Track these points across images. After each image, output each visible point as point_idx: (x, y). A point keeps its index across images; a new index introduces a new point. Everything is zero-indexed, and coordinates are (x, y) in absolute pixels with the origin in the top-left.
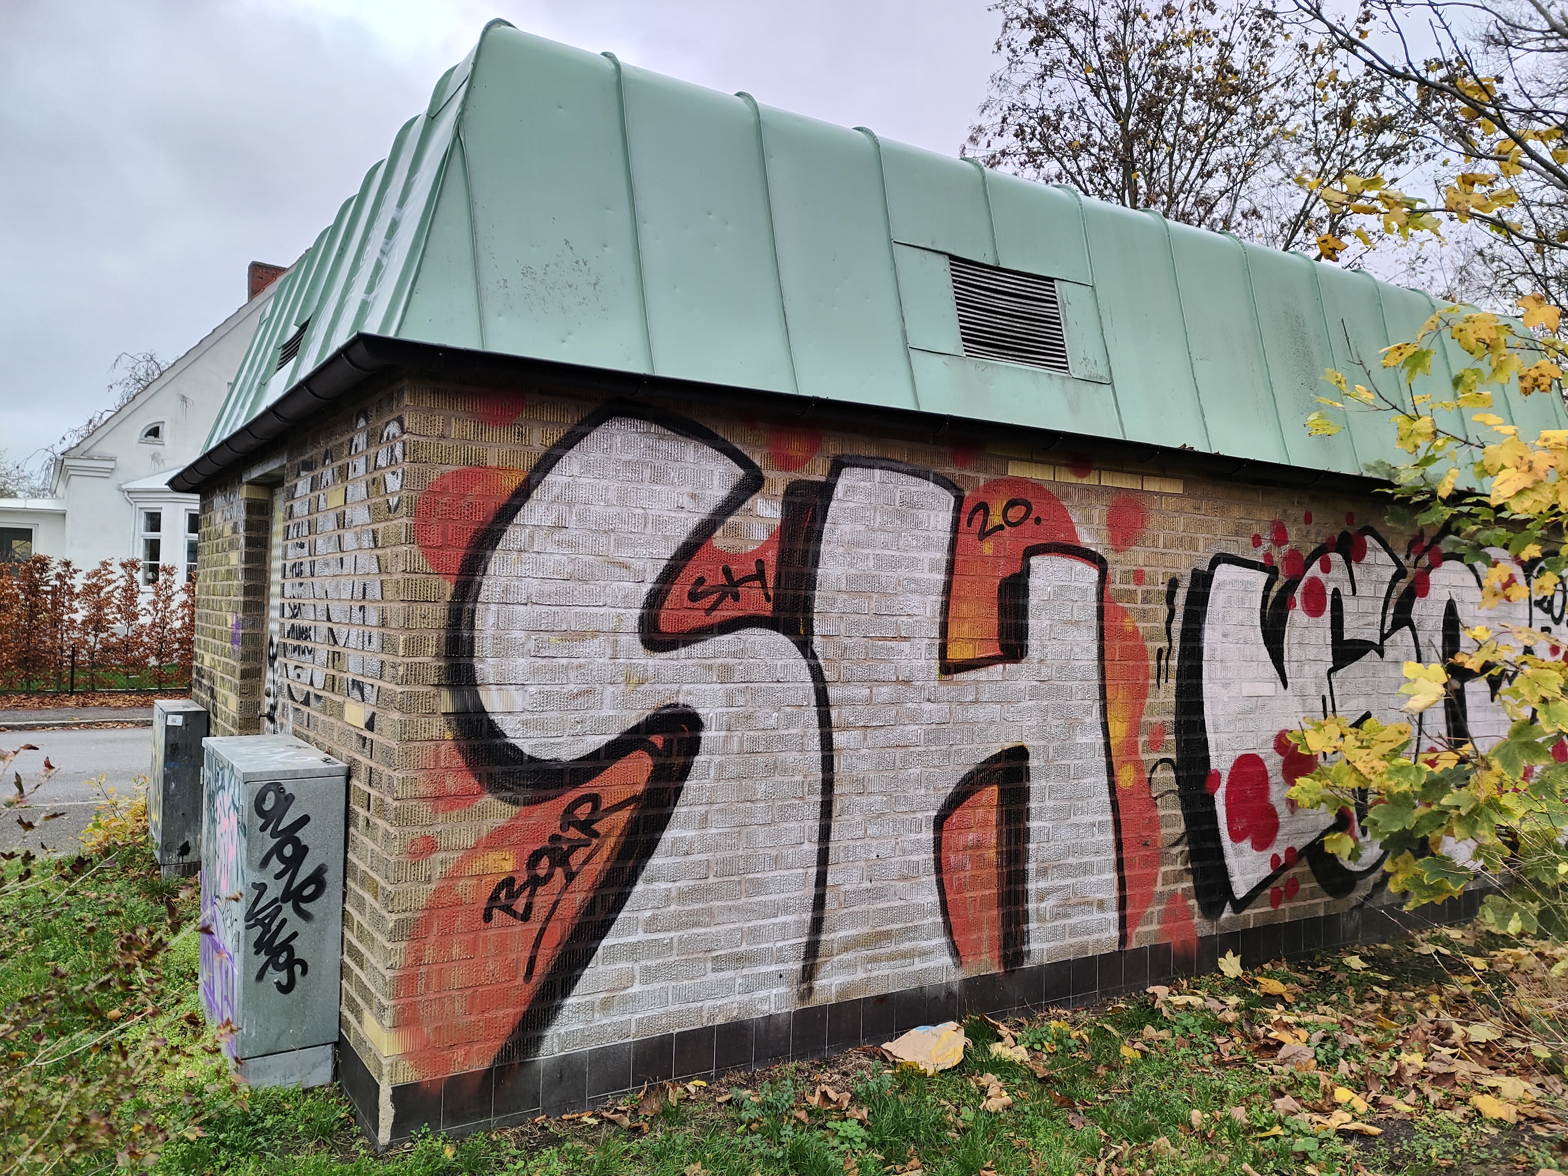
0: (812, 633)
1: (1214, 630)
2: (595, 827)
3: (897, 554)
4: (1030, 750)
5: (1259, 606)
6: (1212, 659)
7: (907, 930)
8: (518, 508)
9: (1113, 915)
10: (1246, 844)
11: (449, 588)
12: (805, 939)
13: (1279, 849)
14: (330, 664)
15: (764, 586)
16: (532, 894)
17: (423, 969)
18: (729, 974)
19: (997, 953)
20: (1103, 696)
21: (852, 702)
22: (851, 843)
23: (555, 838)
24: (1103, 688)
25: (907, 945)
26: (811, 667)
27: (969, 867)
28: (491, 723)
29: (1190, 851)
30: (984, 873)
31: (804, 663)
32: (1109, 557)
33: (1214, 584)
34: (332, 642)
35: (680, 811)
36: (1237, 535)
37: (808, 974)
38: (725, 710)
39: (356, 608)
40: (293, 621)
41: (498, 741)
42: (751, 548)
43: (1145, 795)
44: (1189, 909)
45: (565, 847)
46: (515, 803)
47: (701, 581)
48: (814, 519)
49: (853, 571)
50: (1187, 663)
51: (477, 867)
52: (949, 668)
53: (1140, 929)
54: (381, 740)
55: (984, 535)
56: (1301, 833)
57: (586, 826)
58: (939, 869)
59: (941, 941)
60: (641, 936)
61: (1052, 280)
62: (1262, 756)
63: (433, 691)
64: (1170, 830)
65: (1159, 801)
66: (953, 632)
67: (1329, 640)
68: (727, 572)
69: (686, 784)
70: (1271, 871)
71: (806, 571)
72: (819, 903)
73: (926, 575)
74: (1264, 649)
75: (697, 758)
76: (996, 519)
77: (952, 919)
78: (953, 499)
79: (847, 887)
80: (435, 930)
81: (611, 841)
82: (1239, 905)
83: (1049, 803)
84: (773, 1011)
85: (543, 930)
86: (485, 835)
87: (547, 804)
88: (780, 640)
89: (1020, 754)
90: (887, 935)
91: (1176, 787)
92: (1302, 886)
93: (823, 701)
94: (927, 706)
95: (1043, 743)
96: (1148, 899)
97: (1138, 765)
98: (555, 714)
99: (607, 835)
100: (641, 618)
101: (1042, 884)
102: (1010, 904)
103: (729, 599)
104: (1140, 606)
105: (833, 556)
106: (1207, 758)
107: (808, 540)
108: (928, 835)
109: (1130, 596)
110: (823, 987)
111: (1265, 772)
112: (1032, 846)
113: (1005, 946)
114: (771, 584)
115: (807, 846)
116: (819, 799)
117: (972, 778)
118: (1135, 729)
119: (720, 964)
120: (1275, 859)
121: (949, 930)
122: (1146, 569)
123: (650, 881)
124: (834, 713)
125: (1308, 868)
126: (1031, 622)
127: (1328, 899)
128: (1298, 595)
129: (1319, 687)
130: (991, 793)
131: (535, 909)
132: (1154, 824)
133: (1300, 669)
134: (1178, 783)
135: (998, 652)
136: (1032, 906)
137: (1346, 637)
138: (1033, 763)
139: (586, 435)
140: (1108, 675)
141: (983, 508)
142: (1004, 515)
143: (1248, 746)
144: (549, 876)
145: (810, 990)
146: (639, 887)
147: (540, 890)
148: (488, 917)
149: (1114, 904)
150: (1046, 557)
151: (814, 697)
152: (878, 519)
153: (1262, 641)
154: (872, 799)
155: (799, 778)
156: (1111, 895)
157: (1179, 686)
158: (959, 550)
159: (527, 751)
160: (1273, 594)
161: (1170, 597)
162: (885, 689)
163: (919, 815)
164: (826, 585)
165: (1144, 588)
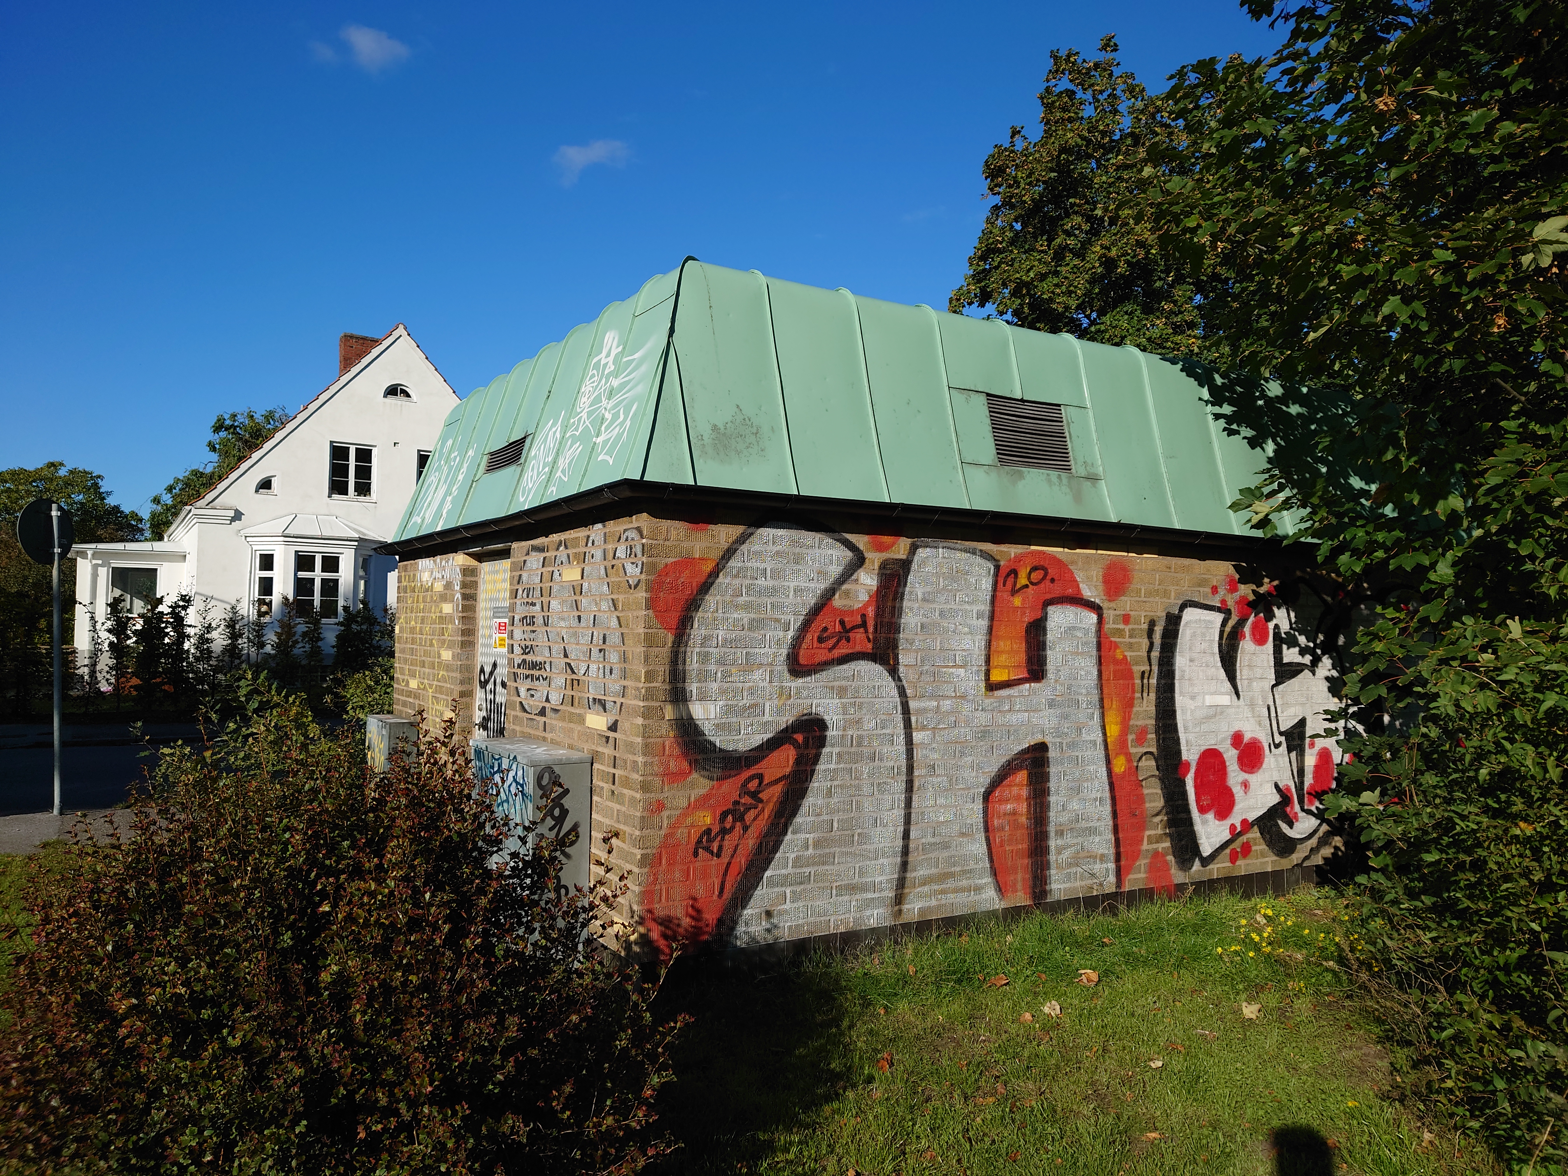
0: (898, 663)
1: (1183, 656)
2: (760, 795)
3: (955, 607)
4: (1050, 746)
5: (1217, 638)
6: (1182, 678)
7: (964, 872)
8: (712, 584)
9: (1112, 866)
10: (1210, 816)
11: (670, 638)
12: (896, 876)
13: (1236, 819)
14: (569, 687)
15: (866, 632)
16: (723, 839)
17: (658, 887)
18: (846, 898)
19: (1028, 890)
20: (1102, 707)
21: (925, 710)
22: (927, 810)
23: (737, 803)
24: (1101, 700)
25: (964, 883)
26: (898, 687)
27: (1007, 828)
28: (696, 726)
29: (1168, 820)
30: (1019, 833)
31: (893, 684)
32: (1105, 605)
33: (1182, 623)
34: (569, 670)
35: (814, 785)
36: (1199, 586)
37: (899, 900)
38: (841, 717)
39: (595, 651)
40: (524, 657)
41: (700, 738)
42: (857, 606)
43: (1133, 778)
44: (1166, 863)
45: (742, 809)
46: (712, 779)
47: (825, 629)
48: (899, 585)
49: (925, 620)
50: (1163, 682)
51: (689, 821)
52: (992, 687)
53: (1131, 876)
54: (623, 737)
55: (1014, 592)
56: (1251, 809)
57: (754, 795)
58: (987, 830)
59: (988, 880)
60: (790, 870)
61: (1059, 405)
62: (1221, 750)
63: (662, 704)
64: (1153, 804)
65: (1144, 783)
66: (994, 661)
67: (1272, 663)
68: (842, 623)
69: (817, 767)
70: (1229, 837)
71: (894, 620)
72: (905, 851)
73: (975, 622)
74: (1222, 670)
75: (825, 750)
76: (1023, 581)
77: (996, 865)
78: (992, 568)
79: (924, 840)
80: (664, 862)
81: (771, 806)
82: (1206, 861)
83: (1064, 784)
84: (875, 925)
85: (729, 864)
86: (692, 799)
87: (731, 780)
88: (877, 668)
89: (1042, 747)
90: (952, 875)
91: (1157, 773)
92: (1254, 848)
93: (906, 711)
94: (978, 714)
95: (1058, 740)
96: (1136, 855)
97: (1129, 757)
98: (734, 720)
99: (768, 801)
100: (788, 655)
101: (1060, 842)
102: (1036, 855)
103: (844, 641)
104: (1127, 640)
105: (911, 609)
106: (1179, 752)
107: (894, 599)
108: (978, 806)
109: (1120, 633)
110: (908, 910)
111: (1223, 763)
112: (1052, 814)
113: (1034, 886)
114: (871, 629)
115: (895, 811)
116: (904, 778)
117: (1009, 765)
118: (1125, 729)
119: (842, 890)
120: (1233, 827)
121: (994, 873)
122: (1132, 613)
123: (794, 833)
124: (913, 719)
125: (1258, 834)
126: (1049, 652)
127: (1275, 858)
128: (1247, 629)
129: (1265, 699)
130: (1022, 776)
131: (725, 849)
132: (1141, 799)
133: (1250, 685)
134: (1158, 769)
135: (1026, 675)
136: (1052, 857)
137: (1285, 660)
138: (1052, 754)
139: (752, 534)
140: (1105, 691)
141: (1014, 573)
142: (1029, 578)
143: (1209, 743)
144: (733, 828)
145: (900, 911)
146: (789, 836)
147: (727, 837)
148: (696, 854)
149: (1112, 858)
150: (1060, 606)
151: (899, 708)
152: (941, 584)
153: (1219, 664)
154: (939, 779)
155: (891, 764)
156: (1109, 851)
157: (1158, 698)
158: (996, 604)
159: (718, 744)
160: (1228, 629)
161: (1150, 633)
162: (948, 702)
163: (972, 791)
164: (907, 631)
165: (1130, 626)
